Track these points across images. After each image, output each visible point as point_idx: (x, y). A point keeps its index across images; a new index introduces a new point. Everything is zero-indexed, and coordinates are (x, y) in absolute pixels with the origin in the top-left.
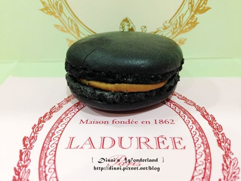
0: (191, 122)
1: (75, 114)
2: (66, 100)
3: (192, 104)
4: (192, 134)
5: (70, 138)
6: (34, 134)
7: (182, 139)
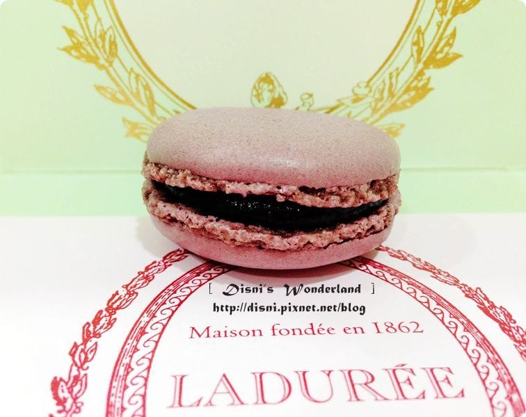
0: (461, 327)
1: (173, 312)
2: (141, 276)
3: (451, 280)
4: (470, 357)
5: (175, 377)
6: (78, 370)
7: (451, 372)
